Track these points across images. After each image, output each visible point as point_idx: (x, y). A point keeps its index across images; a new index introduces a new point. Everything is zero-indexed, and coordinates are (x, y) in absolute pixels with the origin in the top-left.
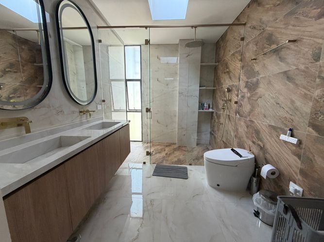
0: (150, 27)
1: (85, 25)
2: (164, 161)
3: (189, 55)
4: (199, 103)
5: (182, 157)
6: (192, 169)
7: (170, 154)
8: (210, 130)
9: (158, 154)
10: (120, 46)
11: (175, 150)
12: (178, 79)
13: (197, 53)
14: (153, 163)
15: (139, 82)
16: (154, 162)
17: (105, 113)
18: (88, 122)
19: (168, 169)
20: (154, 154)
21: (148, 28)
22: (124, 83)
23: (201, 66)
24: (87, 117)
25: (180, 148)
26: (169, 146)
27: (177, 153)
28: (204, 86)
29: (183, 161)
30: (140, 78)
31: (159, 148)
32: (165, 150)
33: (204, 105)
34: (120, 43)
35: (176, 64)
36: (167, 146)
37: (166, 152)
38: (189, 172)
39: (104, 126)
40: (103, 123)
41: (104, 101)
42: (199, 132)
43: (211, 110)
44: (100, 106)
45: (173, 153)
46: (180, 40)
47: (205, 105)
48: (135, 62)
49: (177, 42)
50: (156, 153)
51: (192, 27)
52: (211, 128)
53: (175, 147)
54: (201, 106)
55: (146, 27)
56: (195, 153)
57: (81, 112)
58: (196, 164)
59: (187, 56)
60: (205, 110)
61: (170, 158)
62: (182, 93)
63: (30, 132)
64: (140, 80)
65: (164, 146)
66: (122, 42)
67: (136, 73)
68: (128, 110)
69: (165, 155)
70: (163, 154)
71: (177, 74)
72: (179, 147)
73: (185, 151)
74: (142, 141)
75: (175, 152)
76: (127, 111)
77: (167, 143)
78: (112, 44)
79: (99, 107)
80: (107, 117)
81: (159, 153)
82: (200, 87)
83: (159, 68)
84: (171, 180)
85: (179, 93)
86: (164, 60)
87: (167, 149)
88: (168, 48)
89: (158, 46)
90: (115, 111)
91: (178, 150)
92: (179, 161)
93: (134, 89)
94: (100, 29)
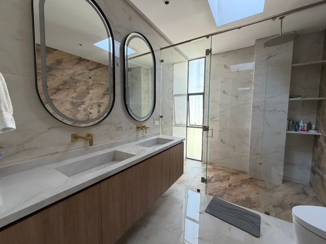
0: (212, 35)
1: (149, 50)
2: (225, 195)
3: (270, 57)
4: (289, 120)
5: (253, 196)
6: (269, 223)
7: (235, 186)
8: (310, 163)
9: (219, 182)
10: (184, 61)
11: (244, 182)
12: (253, 88)
13: (286, 52)
14: (209, 194)
15: (202, 96)
16: (212, 192)
17: (162, 128)
18: (144, 137)
19: (229, 209)
20: (213, 180)
21: (210, 37)
22: (186, 97)
23: (293, 69)
24: (143, 132)
25: (252, 181)
26: (237, 174)
27: (247, 188)
28: (300, 96)
29: (254, 203)
30: (203, 92)
31: (221, 173)
32: (229, 179)
33: (298, 123)
34: (184, 59)
35: (250, 71)
36: (232, 174)
37: (230, 182)
38: (262, 226)
39: (159, 141)
40: (158, 138)
41: (162, 117)
42: (288, 163)
43: (312, 132)
44: (158, 121)
45: (241, 185)
46: (257, 40)
47: (301, 124)
48: (199, 75)
49: (253, 43)
50: (216, 181)
51: (274, 18)
52: (313, 160)
53: (245, 177)
54: (293, 124)
55: (208, 36)
56: (279, 195)
57: (138, 128)
58: (277, 216)
59: (268, 59)
60: (299, 132)
61: (234, 193)
62: (258, 107)
63: (92, 145)
64: (203, 94)
65: (229, 172)
66: (186, 58)
67: (199, 87)
68: (188, 125)
69: (228, 186)
70: (225, 184)
71: (251, 82)
72: (251, 178)
73: (260, 187)
74: (201, 161)
75: (243, 185)
76: (187, 127)
77: (233, 170)
78: (176, 61)
79: (157, 123)
80: (164, 133)
81: (221, 181)
82: (290, 97)
83: (226, 78)
84: (230, 229)
85: (254, 107)
86: (234, 68)
87: (232, 178)
88: (240, 53)
89: (226, 53)
90: (176, 125)
91: (249, 184)
92: (248, 202)
93: (197, 103)
94: (163, 50)
